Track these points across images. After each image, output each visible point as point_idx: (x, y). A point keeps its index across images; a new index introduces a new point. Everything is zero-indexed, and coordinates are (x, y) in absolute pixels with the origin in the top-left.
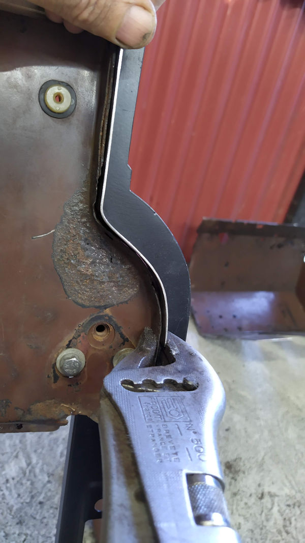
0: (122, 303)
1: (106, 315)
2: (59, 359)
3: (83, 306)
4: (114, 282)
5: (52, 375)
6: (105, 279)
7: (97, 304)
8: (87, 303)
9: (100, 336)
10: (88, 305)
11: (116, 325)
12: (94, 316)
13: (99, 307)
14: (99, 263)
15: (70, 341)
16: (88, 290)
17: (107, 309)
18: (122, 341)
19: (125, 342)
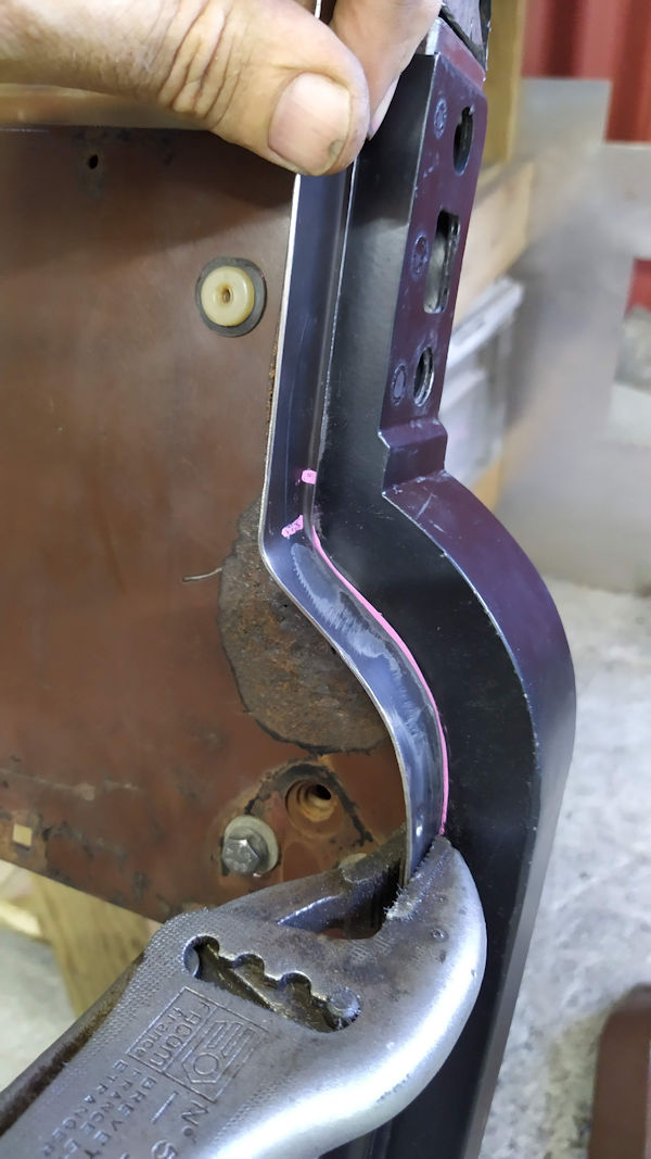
0: (356, 751)
1: (323, 769)
3: (275, 736)
6: (322, 688)
7: (303, 740)
8: (283, 734)
10: (285, 736)
11: (344, 795)
12: (297, 764)
13: (308, 747)
15: (252, 802)
17: (325, 756)
18: (357, 835)
19: (363, 840)
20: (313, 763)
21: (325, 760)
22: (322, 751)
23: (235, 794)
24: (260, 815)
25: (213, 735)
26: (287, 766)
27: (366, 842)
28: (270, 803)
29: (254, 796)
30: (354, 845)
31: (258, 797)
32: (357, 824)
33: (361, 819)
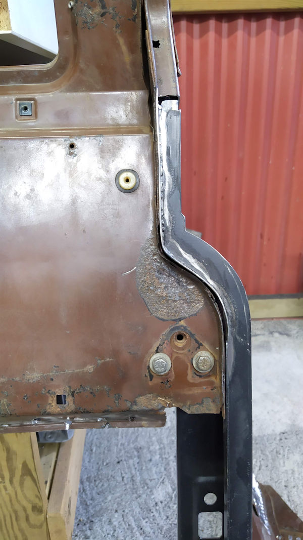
0: (192, 315)
1: (182, 326)
2: (151, 361)
3: (163, 320)
4: (183, 300)
5: (147, 375)
6: (177, 298)
7: (173, 318)
8: (166, 318)
9: (180, 343)
11: (191, 333)
12: (172, 327)
13: (175, 320)
14: (171, 287)
15: (158, 348)
16: (165, 307)
17: (182, 321)
18: (197, 345)
19: (199, 346)
20: (178, 325)
21: (182, 323)
22: (180, 320)
23: (151, 347)
24: (162, 351)
25: (140, 328)
26: (169, 329)
27: (201, 347)
28: (165, 345)
29: (158, 345)
30: (196, 350)
31: (160, 345)
32: (197, 341)
33: (198, 339)
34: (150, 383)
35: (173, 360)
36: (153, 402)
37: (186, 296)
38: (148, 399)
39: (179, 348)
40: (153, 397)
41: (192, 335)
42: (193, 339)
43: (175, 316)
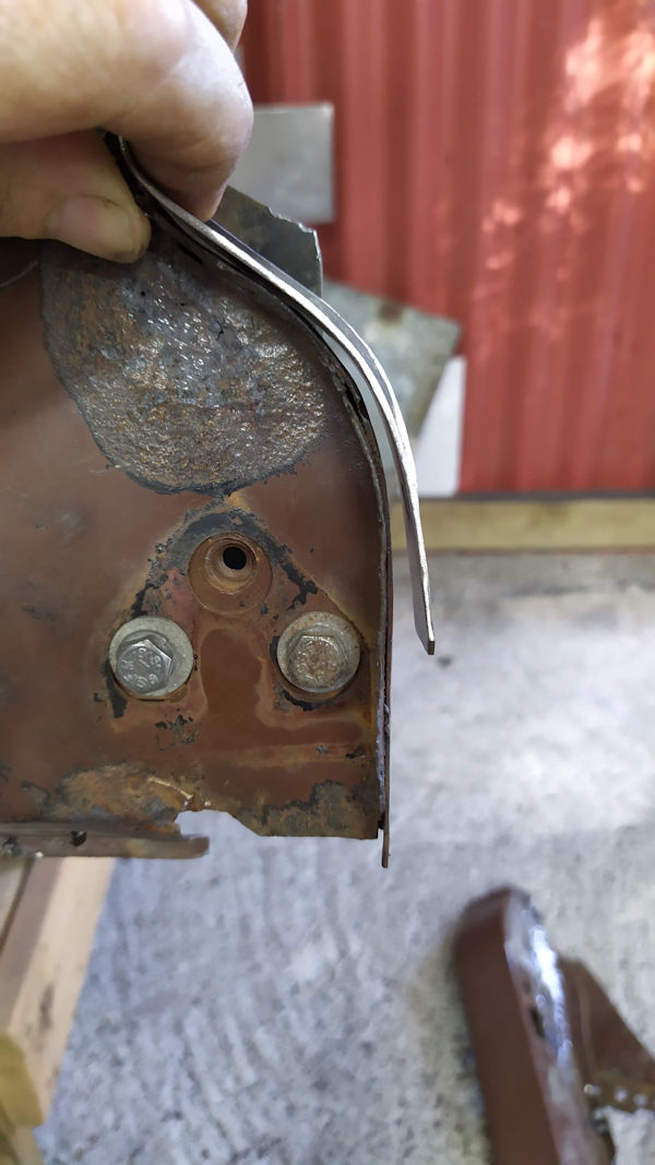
0: (276, 472)
1: (234, 514)
2: (114, 645)
3: (159, 488)
4: (241, 407)
5: (105, 695)
6: (213, 399)
7: (200, 481)
8: (169, 479)
9: (228, 581)
10: (174, 484)
11: (271, 544)
12: (197, 518)
13: (207, 491)
14: (188, 351)
15: (141, 596)
16: (166, 437)
17: (234, 494)
18: (295, 590)
19: (304, 595)
20: (217, 510)
21: (237, 501)
22: (228, 489)
23: (114, 592)
24: (157, 611)
25: (66, 517)
26: (181, 526)
27: (309, 595)
28: (168, 586)
29: (142, 586)
30: (293, 607)
31: (149, 585)
32: (293, 575)
33: (298, 565)
34: (117, 726)
35: (200, 641)
36: (131, 791)
37: (249, 392)
38: (108, 779)
39: (223, 600)
40: (130, 775)
41: (275, 551)
42: (278, 569)
43: (206, 472)
